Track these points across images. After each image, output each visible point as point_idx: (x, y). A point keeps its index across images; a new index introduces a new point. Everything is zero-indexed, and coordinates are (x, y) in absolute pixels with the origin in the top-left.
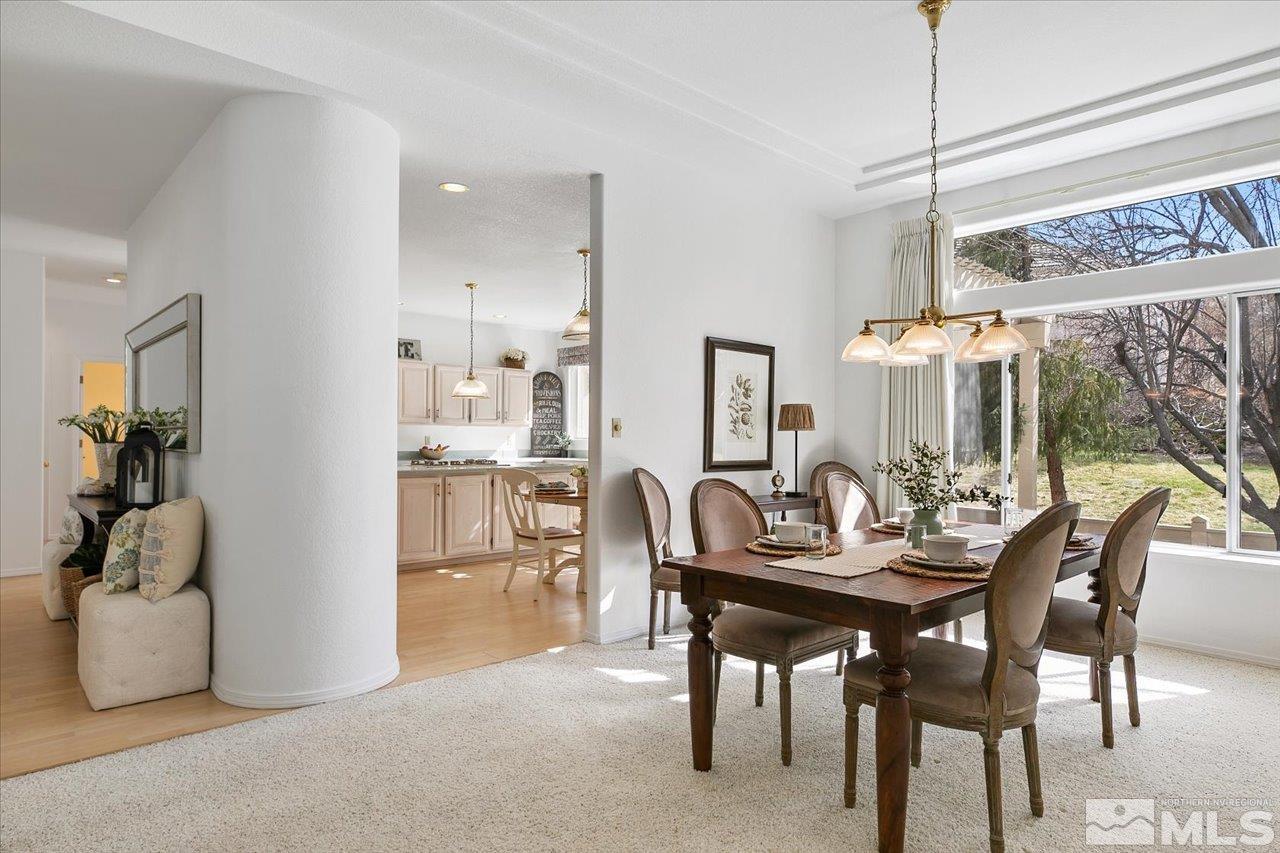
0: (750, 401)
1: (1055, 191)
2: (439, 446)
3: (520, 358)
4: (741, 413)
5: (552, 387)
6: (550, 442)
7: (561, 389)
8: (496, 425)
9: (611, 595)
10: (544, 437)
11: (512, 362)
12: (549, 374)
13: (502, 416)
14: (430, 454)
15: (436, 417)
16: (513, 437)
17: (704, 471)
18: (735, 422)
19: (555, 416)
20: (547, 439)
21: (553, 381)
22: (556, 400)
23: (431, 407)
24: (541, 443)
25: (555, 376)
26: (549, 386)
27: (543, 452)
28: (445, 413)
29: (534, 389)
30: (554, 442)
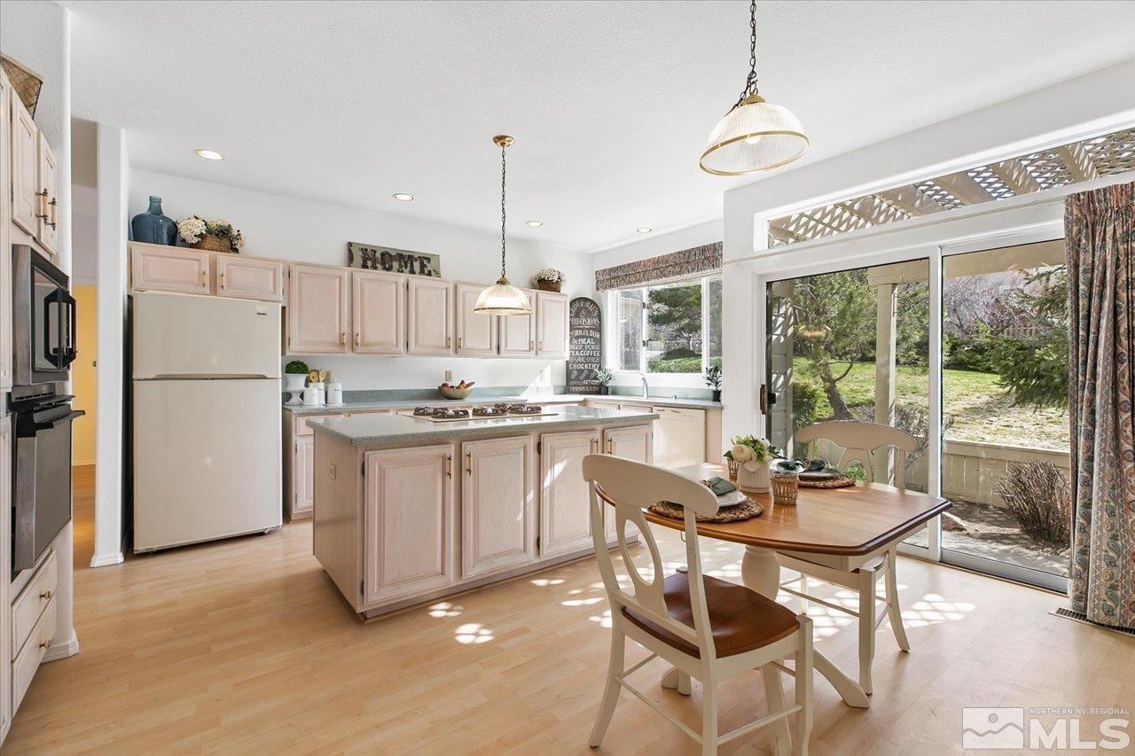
2: (462, 382)
3: (556, 279)
5: (589, 315)
6: (587, 377)
7: (599, 316)
8: (529, 358)
10: (581, 371)
11: (546, 284)
12: (586, 299)
13: (535, 347)
14: (451, 392)
15: (457, 348)
16: (548, 371)
19: (593, 348)
20: (584, 375)
21: (591, 308)
22: (594, 329)
23: (451, 335)
24: (577, 378)
25: (592, 302)
26: (585, 311)
27: (581, 389)
28: (469, 343)
29: (571, 317)
30: (592, 376)
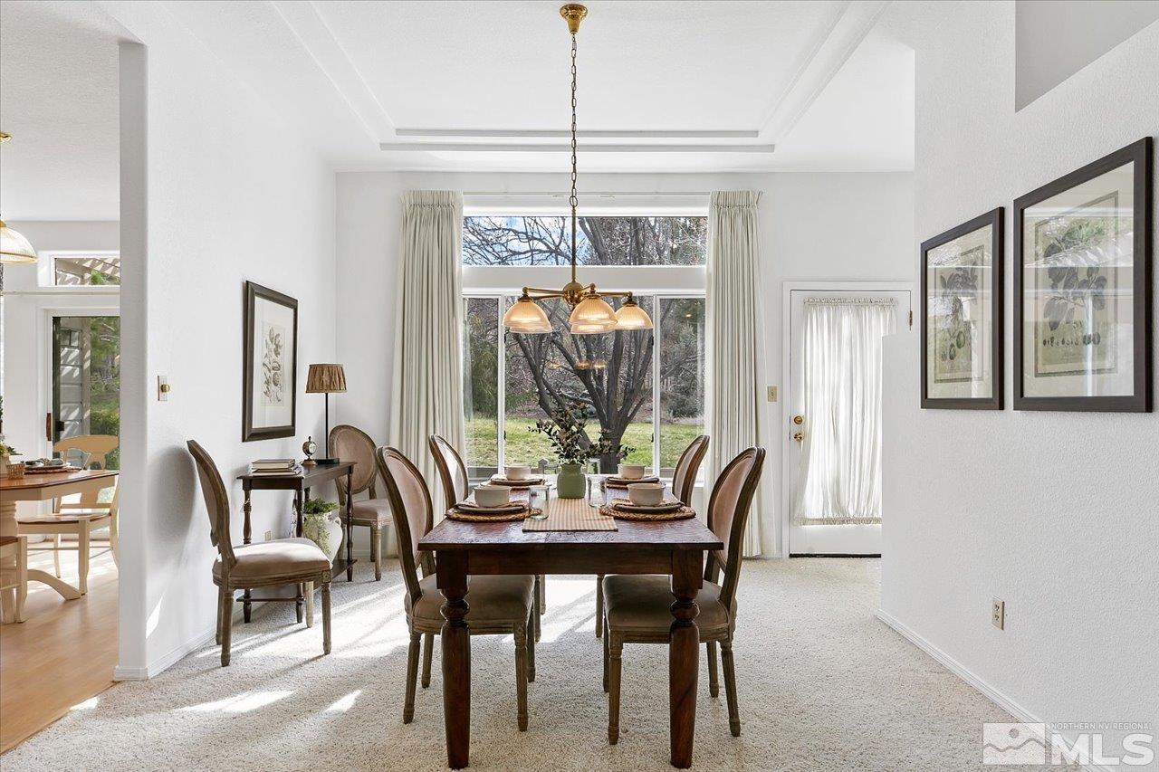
0: (279, 359)
1: (549, 194)
4: (273, 372)
9: (158, 608)
17: (244, 440)
18: (267, 383)
